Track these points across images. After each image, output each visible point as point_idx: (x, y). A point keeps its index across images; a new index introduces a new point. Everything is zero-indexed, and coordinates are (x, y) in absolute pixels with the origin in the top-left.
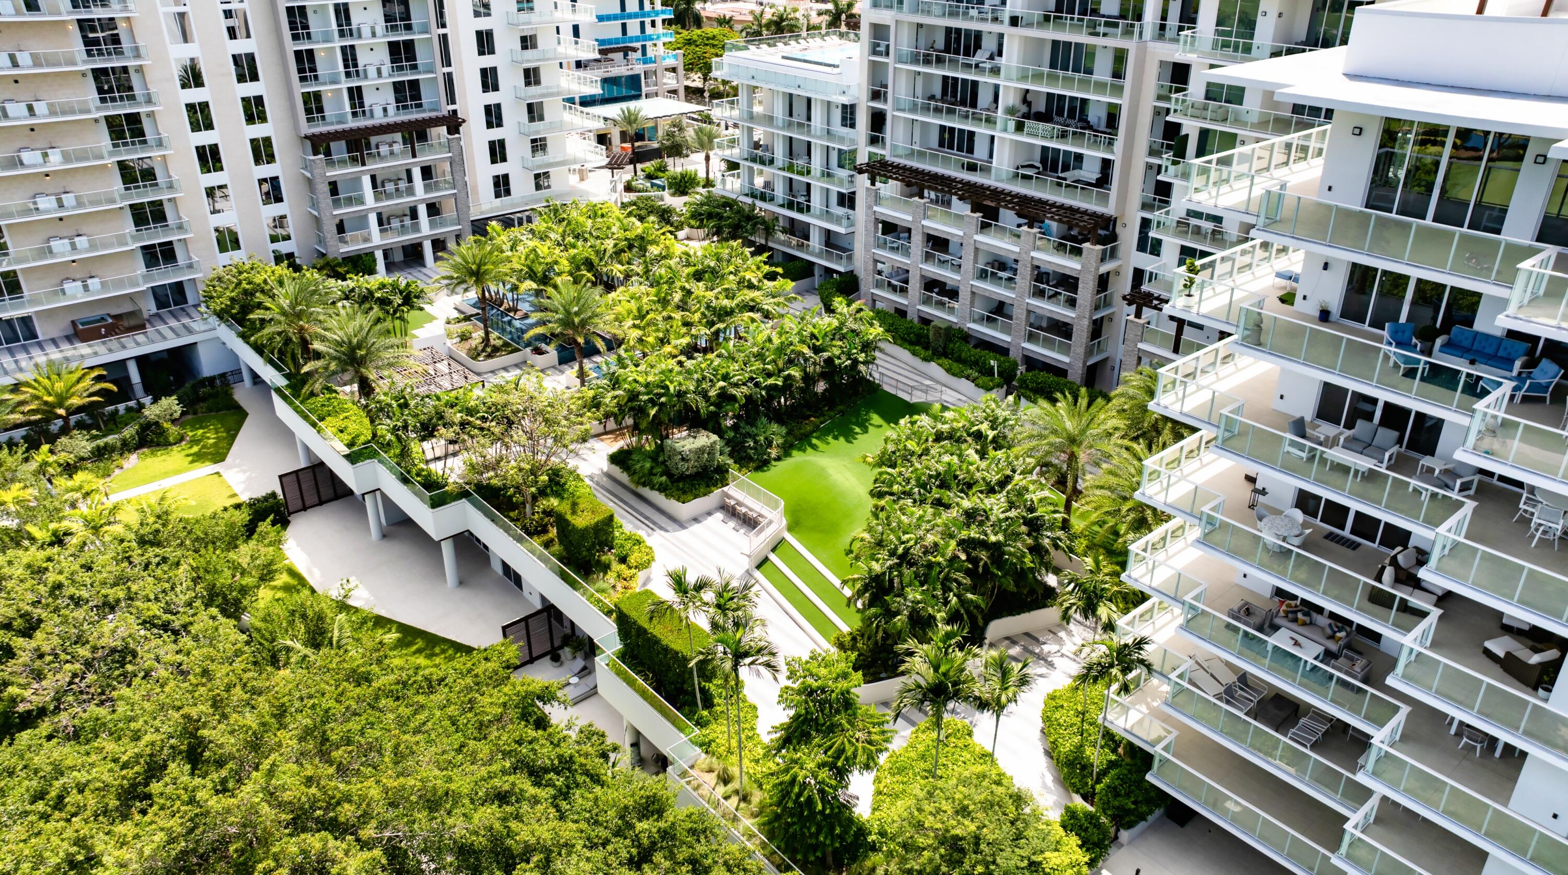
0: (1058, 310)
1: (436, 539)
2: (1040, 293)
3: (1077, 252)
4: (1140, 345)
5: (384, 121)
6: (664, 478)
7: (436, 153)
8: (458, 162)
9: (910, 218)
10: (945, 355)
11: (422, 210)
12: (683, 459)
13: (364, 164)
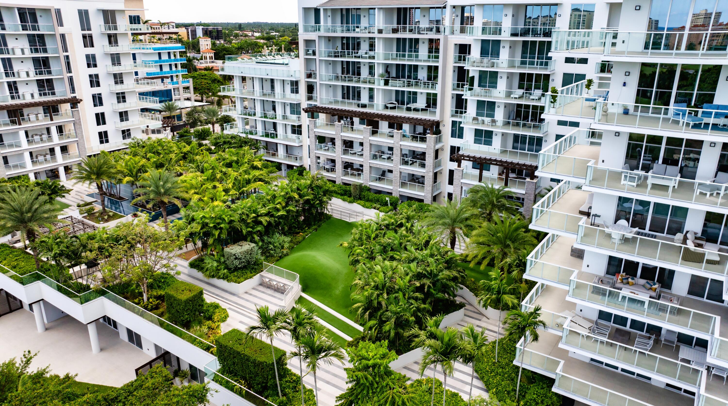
0: (416, 170)
1: (85, 323)
2: (406, 163)
3: (423, 140)
4: (462, 181)
5: (32, 101)
6: (226, 271)
7: (65, 119)
8: (77, 124)
9: (334, 133)
10: (360, 199)
11: (58, 150)
12: (236, 258)
13: (20, 124)
